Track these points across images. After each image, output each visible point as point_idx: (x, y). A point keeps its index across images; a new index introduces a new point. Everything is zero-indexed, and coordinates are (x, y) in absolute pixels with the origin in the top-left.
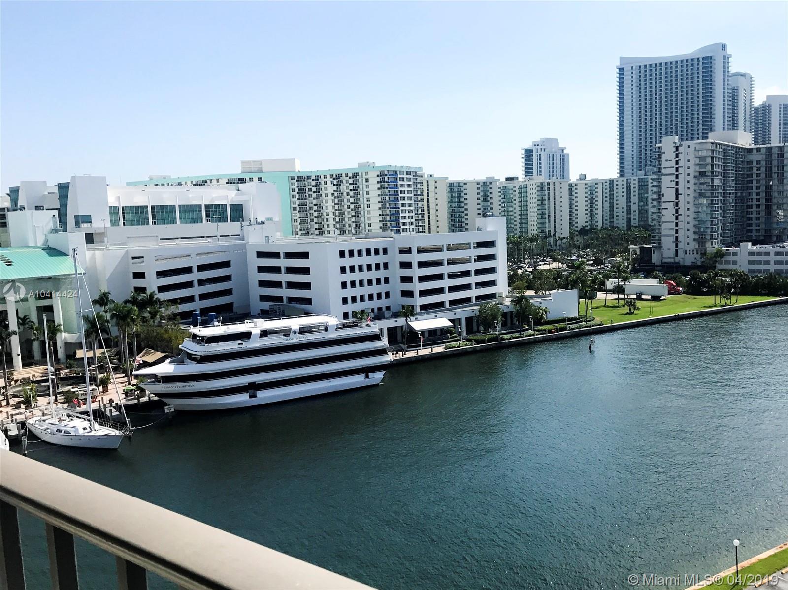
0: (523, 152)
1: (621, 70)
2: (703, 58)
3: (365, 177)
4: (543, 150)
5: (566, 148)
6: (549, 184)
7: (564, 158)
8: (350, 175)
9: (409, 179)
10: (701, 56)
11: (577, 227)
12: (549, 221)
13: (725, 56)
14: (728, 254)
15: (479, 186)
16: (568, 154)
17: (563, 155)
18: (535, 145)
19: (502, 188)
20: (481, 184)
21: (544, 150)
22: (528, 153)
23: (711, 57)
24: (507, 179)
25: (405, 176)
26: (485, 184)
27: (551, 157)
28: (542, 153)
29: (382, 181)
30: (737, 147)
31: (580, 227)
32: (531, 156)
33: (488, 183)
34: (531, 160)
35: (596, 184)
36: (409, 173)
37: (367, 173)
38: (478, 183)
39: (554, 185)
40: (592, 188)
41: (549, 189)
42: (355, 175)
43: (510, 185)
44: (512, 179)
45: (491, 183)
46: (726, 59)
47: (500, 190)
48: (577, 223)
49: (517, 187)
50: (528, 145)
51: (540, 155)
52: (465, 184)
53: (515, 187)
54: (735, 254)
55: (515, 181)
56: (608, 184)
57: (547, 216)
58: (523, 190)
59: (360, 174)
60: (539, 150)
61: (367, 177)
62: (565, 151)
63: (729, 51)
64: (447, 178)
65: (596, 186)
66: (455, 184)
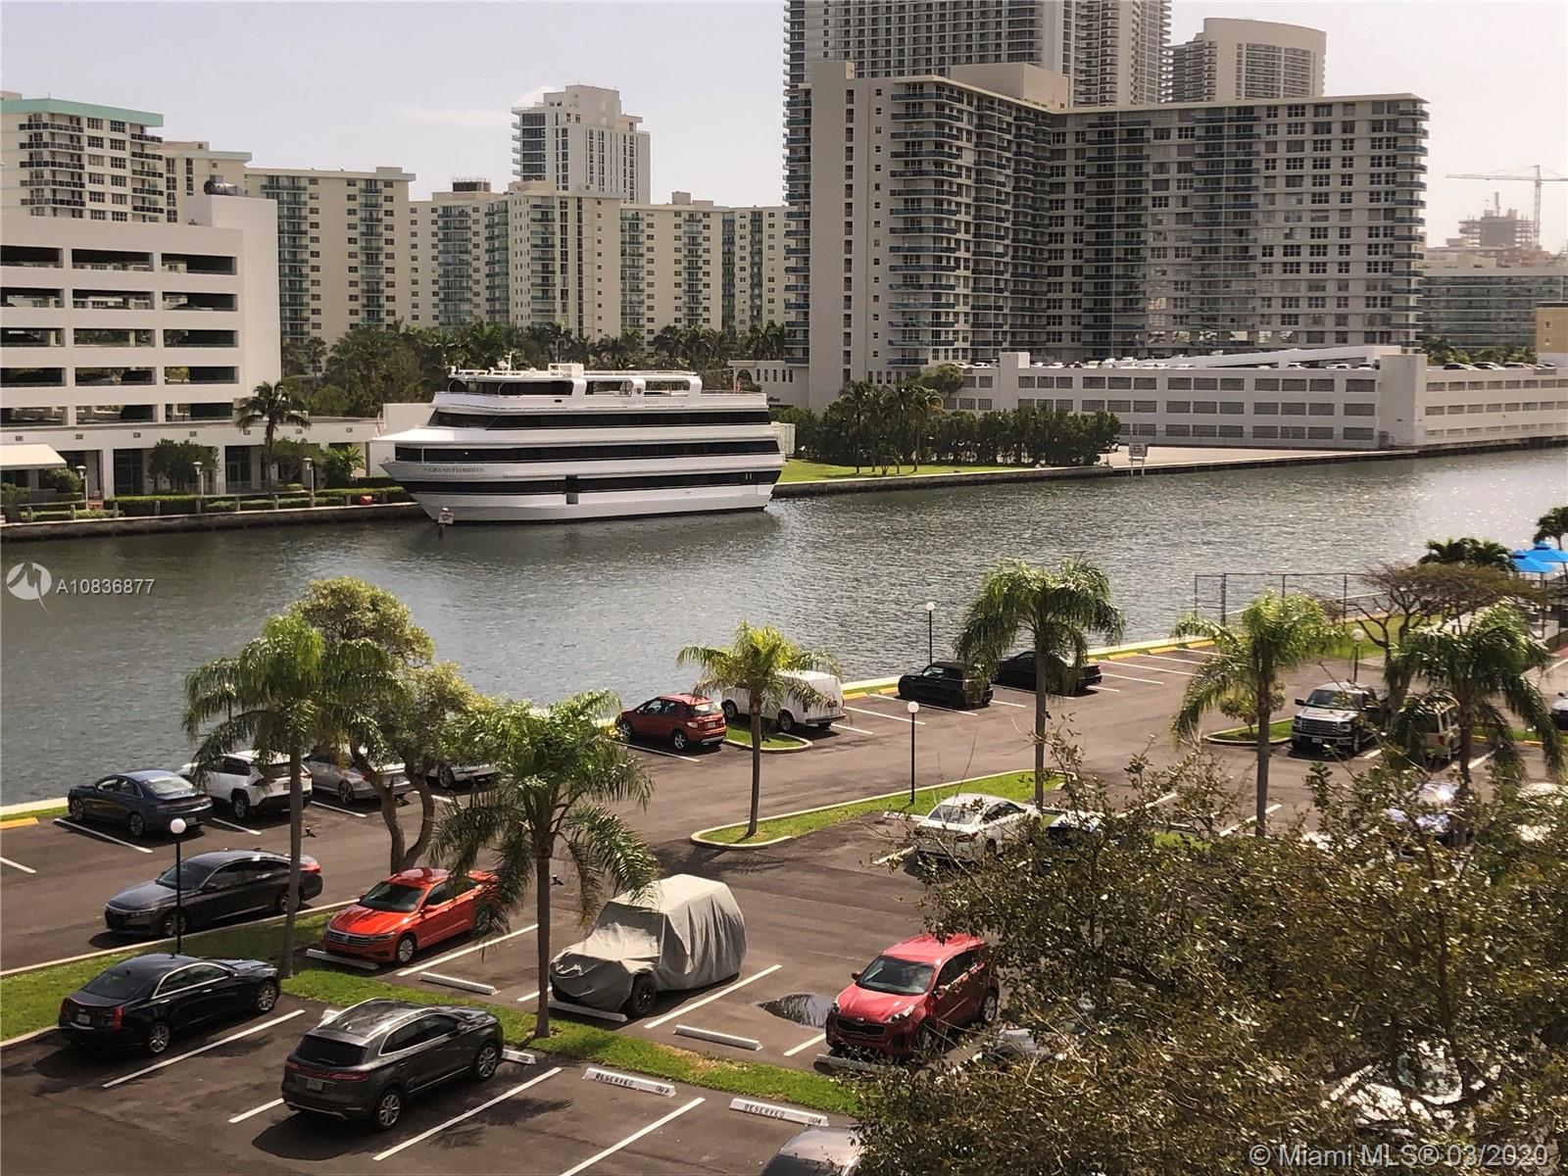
0: (517, 119)
4: (573, 118)
5: (640, 120)
6: (564, 204)
7: (633, 147)
9: (117, 144)
11: (651, 332)
12: (564, 305)
14: (970, 381)
15: (352, 190)
16: (646, 137)
17: (632, 138)
18: (552, 105)
19: (440, 212)
20: (362, 185)
21: (578, 119)
22: (532, 126)
24: (458, 187)
25: (106, 133)
26: (371, 185)
27: (596, 139)
28: (571, 126)
30: (1019, 108)
31: (658, 327)
32: (540, 133)
33: (380, 185)
34: (540, 146)
35: (706, 215)
36: (117, 126)
38: (351, 183)
39: (580, 207)
40: (692, 217)
41: (564, 215)
43: (464, 200)
44: (471, 186)
45: (389, 184)
47: (434, 216)
48: (651, 320)
49: (484, 209)
51: (565, 131)
52: (313, 181)
53: (476, 210)
54: (986, 381)
55: (480, 194)
56: (747, 221)
57: (558, 294)
58: (499, 213)
60: (563, 118)
62: (639, 127)
65: (706, 221)
66: (284, 182)
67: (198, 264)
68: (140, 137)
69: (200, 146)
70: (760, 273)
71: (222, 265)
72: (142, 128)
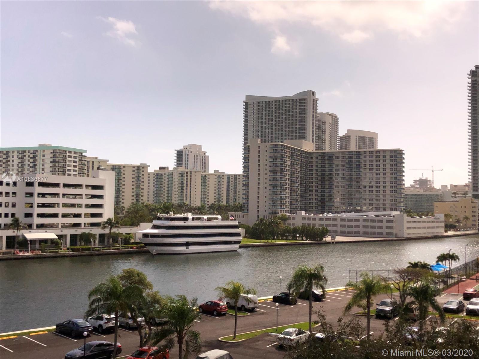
0: (176, 152)
1: (246, 104)
2: (300, 100)
3: (42, 153)
4: (190, 152)
5: (207, 152)
6: (187, 173)
7: (205, 159)
8: (32, 152)
9: (75, 157)
10: (298, 98)
11: (208, 205)
12: (186, 198)
13: (313, 100)
14: (289, 218)
15: (134, 169)
16: (208, 157)
17: (204, 157)
18: (185, 148)
19: (156, 174)
20: (136, 168)
21: (191, 152)
22: (180, 154)
23: (305, 99)
24: (160, 168)
25: (72, 155)
26: (139, 168)
27: (196, 157)
28: (189, 154)
29: (55, 156)
30: (302, 151)
31: (210, 204)
32: (182, 155)
33: (141, 168)
34: (182, 158)
35: (223, 176)
36: (75, 153)
37: (44, 151)
38: (134, 167)
39: (191, 174)
40: (219, 176)
41: (187, 176)
42: (35, 152)
43: (162, 172)
44: (164, 168)
45: (143, 168)
46: (315, 101)
47: (154, 176)
48: (208, 202)
49: (167, 174)
50: (180, 148)
51: (188, 155)
52: (124, 167)
53: (165, 174)
54: (294, 218)
55: (166, 170)
56: (233, 177)
57: (185, 195)
58: (170, 175)
59: (39, 151)
60: (187, 152)
61: (44, 154)
62: (206, 154)
63: (317, 96)
64: (108, 161)
65: (223, 177)
66: (116, 167)
67: (94, 187)
68: (81, 155)
69: (96, 158)
70: (236, 190)
71: (101, 188)
72: (82, 153)
